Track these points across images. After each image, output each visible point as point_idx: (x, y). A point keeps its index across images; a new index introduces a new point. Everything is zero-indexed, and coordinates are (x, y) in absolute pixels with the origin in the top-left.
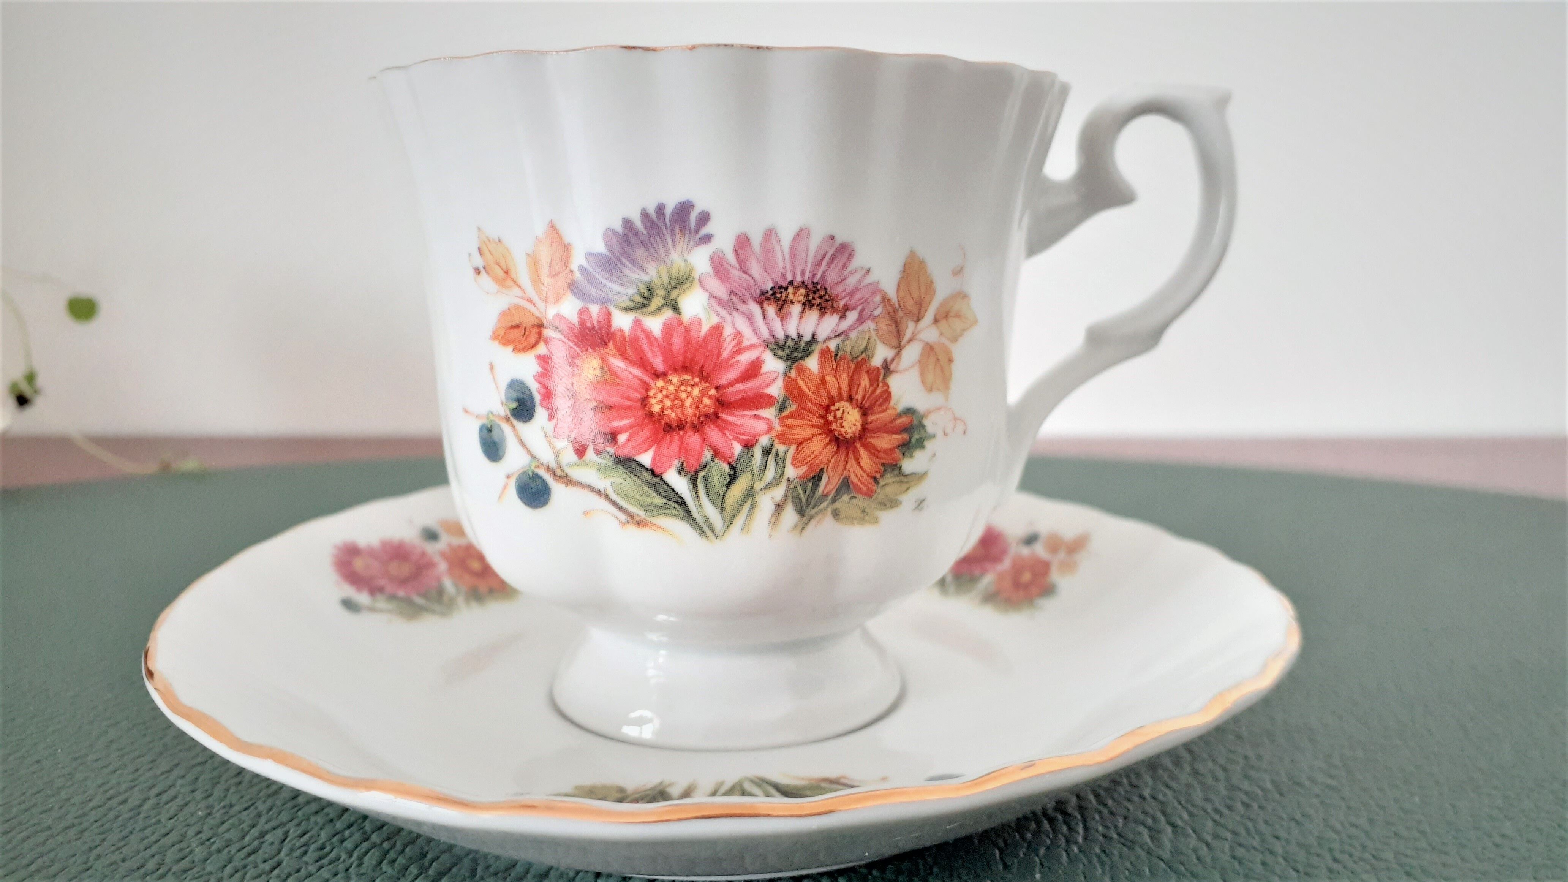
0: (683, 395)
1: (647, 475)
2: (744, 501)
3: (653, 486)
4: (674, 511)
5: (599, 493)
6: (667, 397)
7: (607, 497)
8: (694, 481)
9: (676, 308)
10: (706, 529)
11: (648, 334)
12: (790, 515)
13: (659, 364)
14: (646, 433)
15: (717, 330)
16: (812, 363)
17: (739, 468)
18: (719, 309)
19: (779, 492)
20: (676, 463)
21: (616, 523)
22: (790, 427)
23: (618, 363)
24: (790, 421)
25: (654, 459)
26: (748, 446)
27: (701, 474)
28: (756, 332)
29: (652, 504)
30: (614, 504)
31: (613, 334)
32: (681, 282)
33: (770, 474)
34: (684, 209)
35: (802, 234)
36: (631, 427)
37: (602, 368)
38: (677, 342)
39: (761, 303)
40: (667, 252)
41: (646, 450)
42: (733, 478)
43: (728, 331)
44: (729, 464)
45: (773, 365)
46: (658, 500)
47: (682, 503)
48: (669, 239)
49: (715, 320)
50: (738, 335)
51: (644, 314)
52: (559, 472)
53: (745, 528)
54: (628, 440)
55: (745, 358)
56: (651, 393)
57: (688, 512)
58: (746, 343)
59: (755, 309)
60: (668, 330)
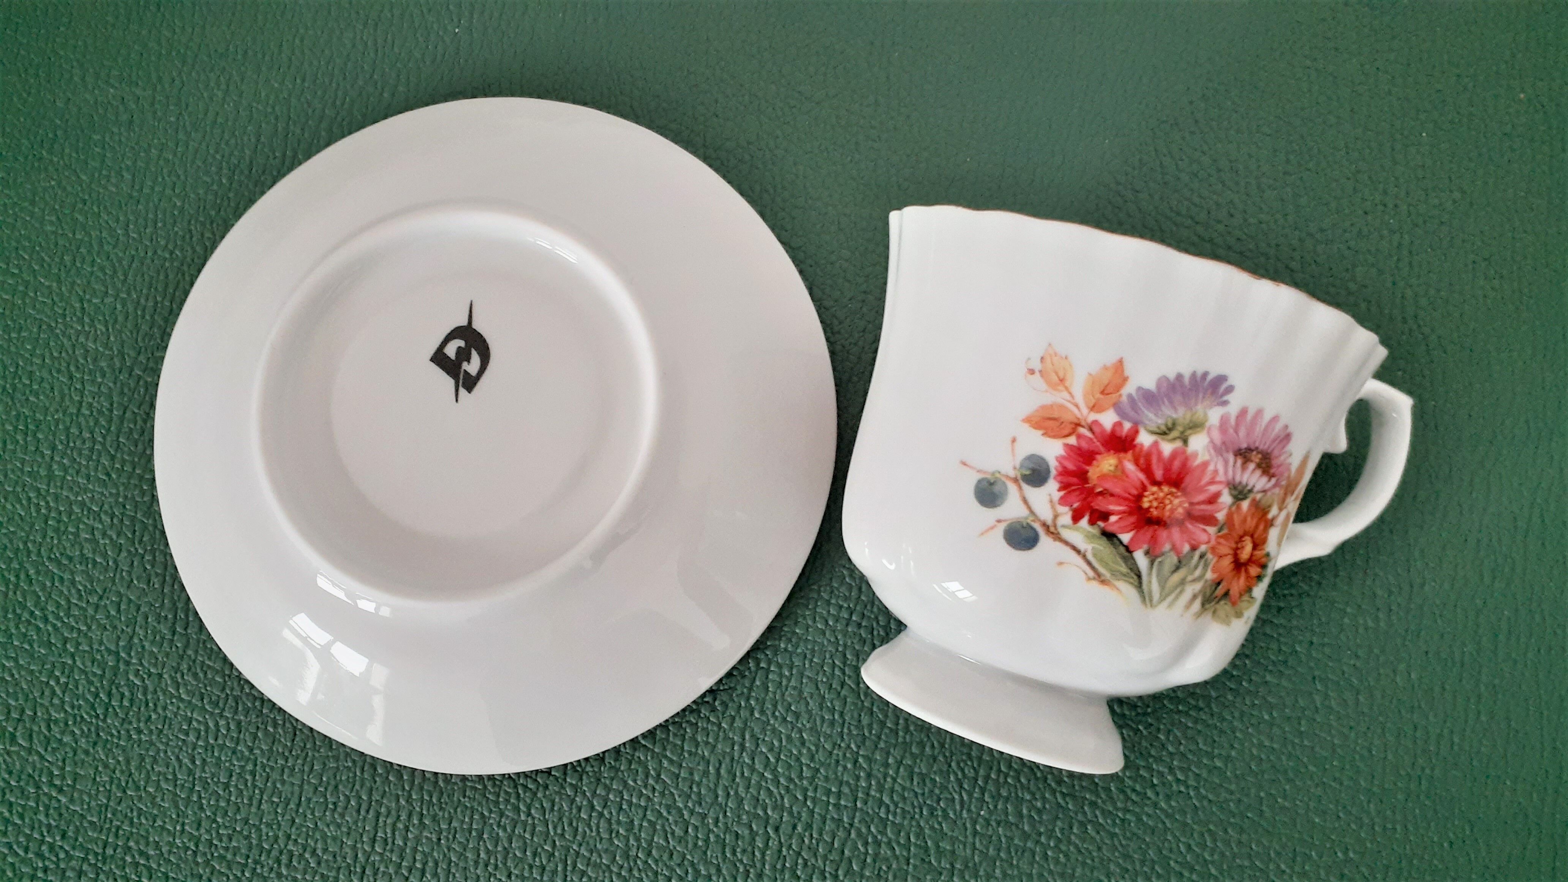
0: (1167, 502)
1: (1122, 549)
2: (1176, 587)
3: (1124, 558)
4: (1132, 580)
5: (1078, 552)
6: (1156, 499)
7: (1084, 557)
8: (1152, 563)
9: (1185, 442)
10: (1147, 598)
11: (1160, 453)
12: (1197, 604)
13: (1159, 474)
14: (1132, 519)
15: (1205, 464)
16: (1245, 505)
17: (1184, 562)
18: (1212, 451)
19: (1198, 586)
20: (1145, 547)
21: (1084, 577)
22: (1219, 543)
23: (1130, 467)
24: (1222, 541)
25: (1132, 539)
26: (1194, 548)
27: (1159, 559)
28: (1226, 473)
29: (1119, 571)
30: (1089, 563)
31: (1135, 446)
32: (1196, 426)
33: (1198, 573)
34: (1222, 379)
35: (1275, 419)
36: (1124, 512)
37: (1116, 466)
38: (1177, 464)
39: (1236, 455)
40: (1196, 404)
41: (1128, 532)
42: (1177, 568)
43: (1211, 468)
44: (1179, 558)
45: (1226, 498)
46: (1124, 569)
47: (1139, 576)
48: (1201, 395)
49: (1207, 457)
50: (1216, 472)
51: (1163, 439)
52: (1052, 529)
53: (1170, 605)
54: (1117, 522)
55: (1213, 489)
56: (1146, 494)
57: (1140, 583)
58: (1218, 479)
59: (1231, 458)
60: (1174, 455)
